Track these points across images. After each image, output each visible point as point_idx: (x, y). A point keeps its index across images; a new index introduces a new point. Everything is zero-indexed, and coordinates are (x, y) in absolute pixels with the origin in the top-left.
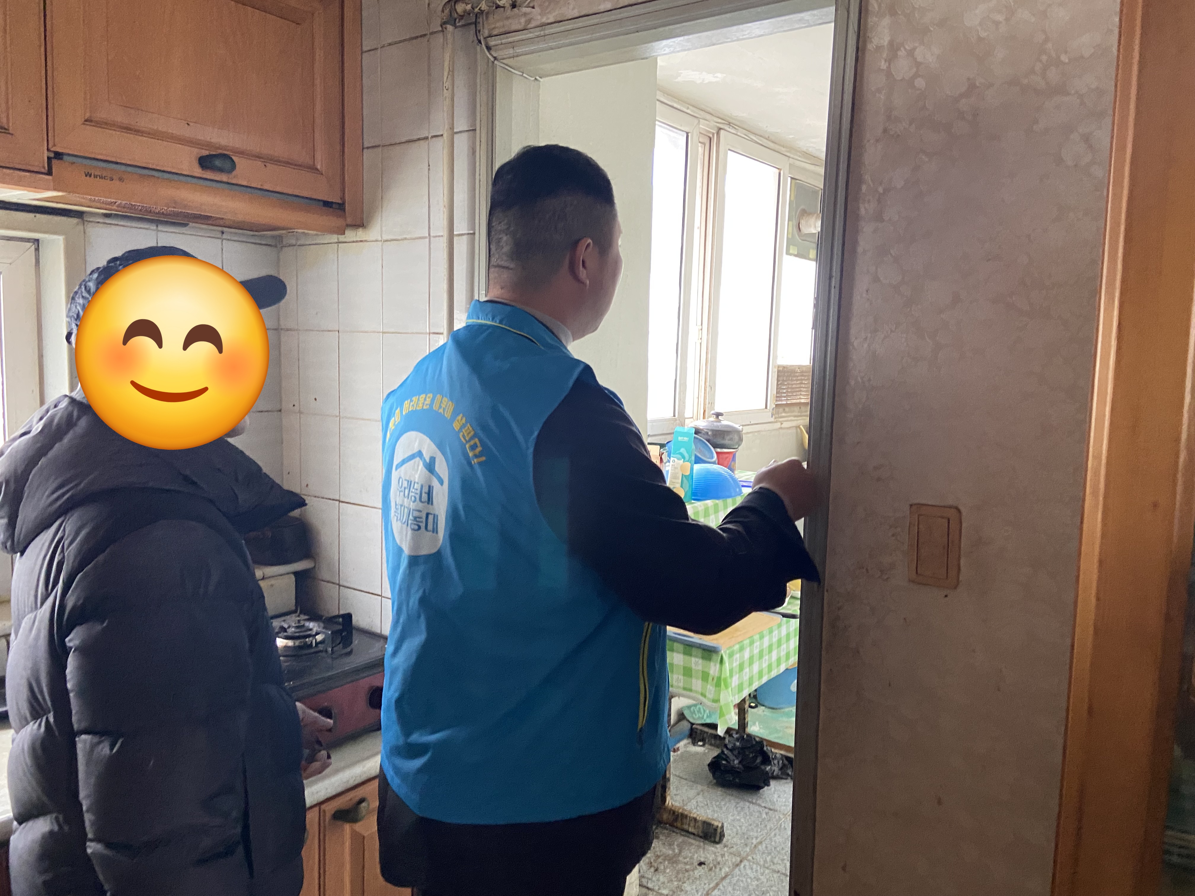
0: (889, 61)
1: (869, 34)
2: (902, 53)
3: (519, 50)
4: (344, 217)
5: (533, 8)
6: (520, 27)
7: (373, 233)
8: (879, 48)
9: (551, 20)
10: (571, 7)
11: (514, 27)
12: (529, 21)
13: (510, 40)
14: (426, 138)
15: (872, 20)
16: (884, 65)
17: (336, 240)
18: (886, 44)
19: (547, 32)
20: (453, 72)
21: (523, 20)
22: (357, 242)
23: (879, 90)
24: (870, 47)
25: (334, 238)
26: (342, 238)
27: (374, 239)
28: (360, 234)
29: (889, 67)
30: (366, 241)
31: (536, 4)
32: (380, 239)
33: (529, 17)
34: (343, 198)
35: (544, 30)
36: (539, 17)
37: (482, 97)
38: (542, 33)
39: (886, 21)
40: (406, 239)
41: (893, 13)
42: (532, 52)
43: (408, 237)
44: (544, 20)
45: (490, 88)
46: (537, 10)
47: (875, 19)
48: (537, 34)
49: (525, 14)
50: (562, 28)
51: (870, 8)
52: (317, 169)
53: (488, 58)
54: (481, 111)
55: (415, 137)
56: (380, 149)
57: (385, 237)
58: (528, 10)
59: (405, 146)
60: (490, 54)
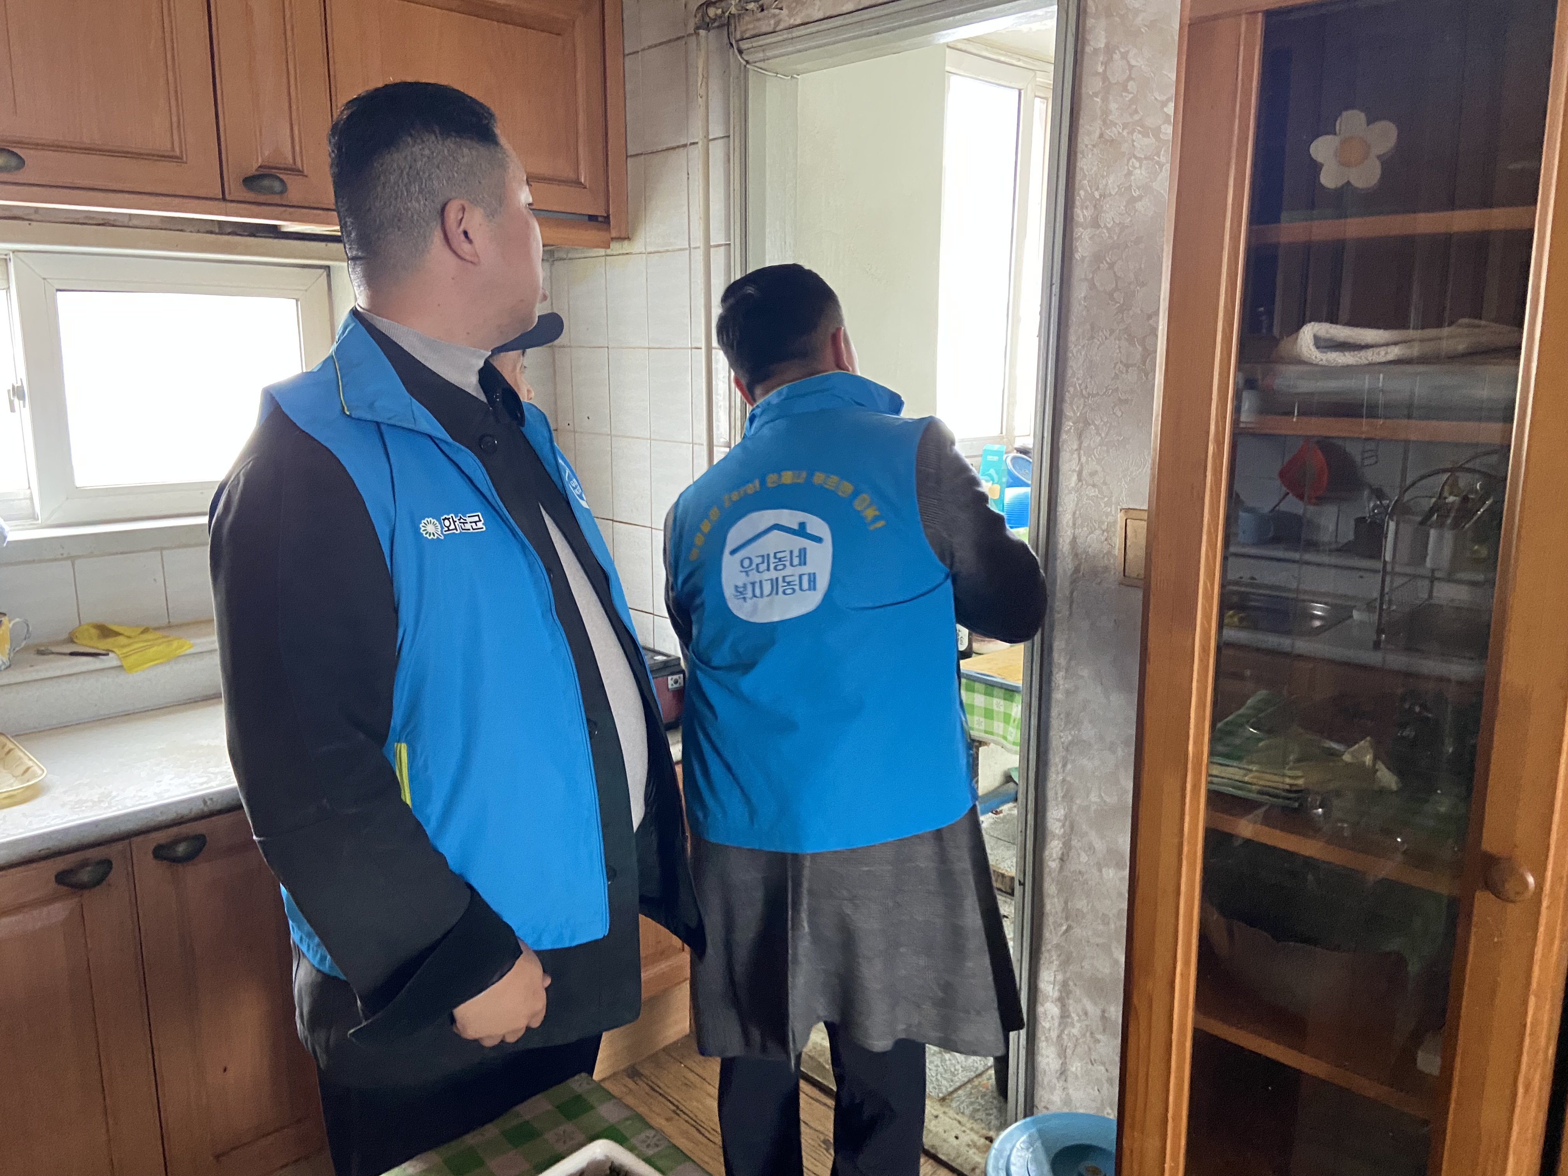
0: (1105, 64)
1: (1088, 37)
2: (1117, 56)
3: (769, 54)
4: (608, 229)
5: (781, 9)
6: (770, 29)
7: (637, 245)
8: (1096, 51)
9: (798, 22)
10: (817, 7)
11: (765, 29)
12: (777, 23)
13: (760, 43)
14: (685, 146)
15: (1090, 22)
16: (1100, 69)
17: (603, 254)
18: (1103, 46)
19: (794, 35)
20: (707, 78)
21: (772, 22)
22: (623, 254)
23: (1096, 94)
24: (1088, 49)
25: (602, 252)
26: (609, 252)
27: (638, 251)
28: (626, 247)
29: (1105, 71)
30: (631, 253)
31: (784, 5)
32: (643, 250)
33: (777, 19)
34: (608, 211)
35: (791, 33)
36: (787, 18)
37: (734, 102)
38: (790, 36)
39: (1103, 23)
40: (668, 251)
41: (1109, 15)
42: (783, 55)
43: (670, 248)
44: (792, 21)
45: (743, 93)
46: (785, 12)
47: (1093, 21)
48: (785, 36)
49: (774, 16)
50: (809, 31)
51: (1088, 10)
52: (581, 183)
53: (741, 63)
54: (734, 119)
55: (674, 145)
56: (643, 157)
57: (649, 249)
58: (777, 11)
59: (665, 153)
60: (743, 58)
